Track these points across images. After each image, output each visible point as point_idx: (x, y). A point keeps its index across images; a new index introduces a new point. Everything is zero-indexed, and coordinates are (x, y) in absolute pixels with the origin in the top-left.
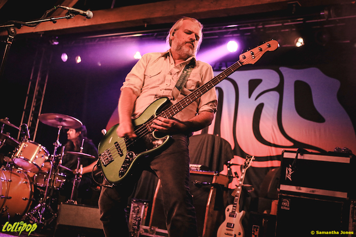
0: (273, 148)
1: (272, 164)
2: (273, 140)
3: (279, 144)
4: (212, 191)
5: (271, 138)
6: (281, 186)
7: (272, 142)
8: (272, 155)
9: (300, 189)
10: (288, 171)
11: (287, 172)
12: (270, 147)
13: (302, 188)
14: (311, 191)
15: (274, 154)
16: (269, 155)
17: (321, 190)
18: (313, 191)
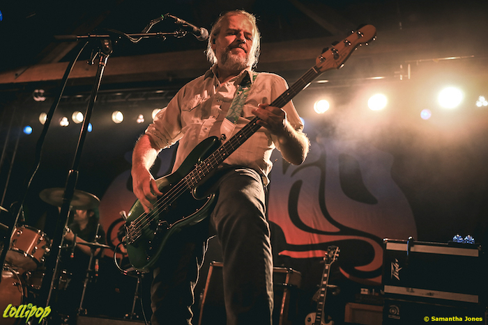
0: (315, 235)
1: (314, 254)
2: (315, 225)
3: (323, 229)
4: (285, 294)
5: (312, 223)
6: (385, 286)
7: (313, 227)
8: (314, 243)
9: (412, 292)
10: (395, 268)
11: (392, 268)
12: (311, 234)
13: (414, 289)
14: (428, 294)
15: (317, 242)
16: (310, 243)
17: (442, 293)
18: (430, 294)
